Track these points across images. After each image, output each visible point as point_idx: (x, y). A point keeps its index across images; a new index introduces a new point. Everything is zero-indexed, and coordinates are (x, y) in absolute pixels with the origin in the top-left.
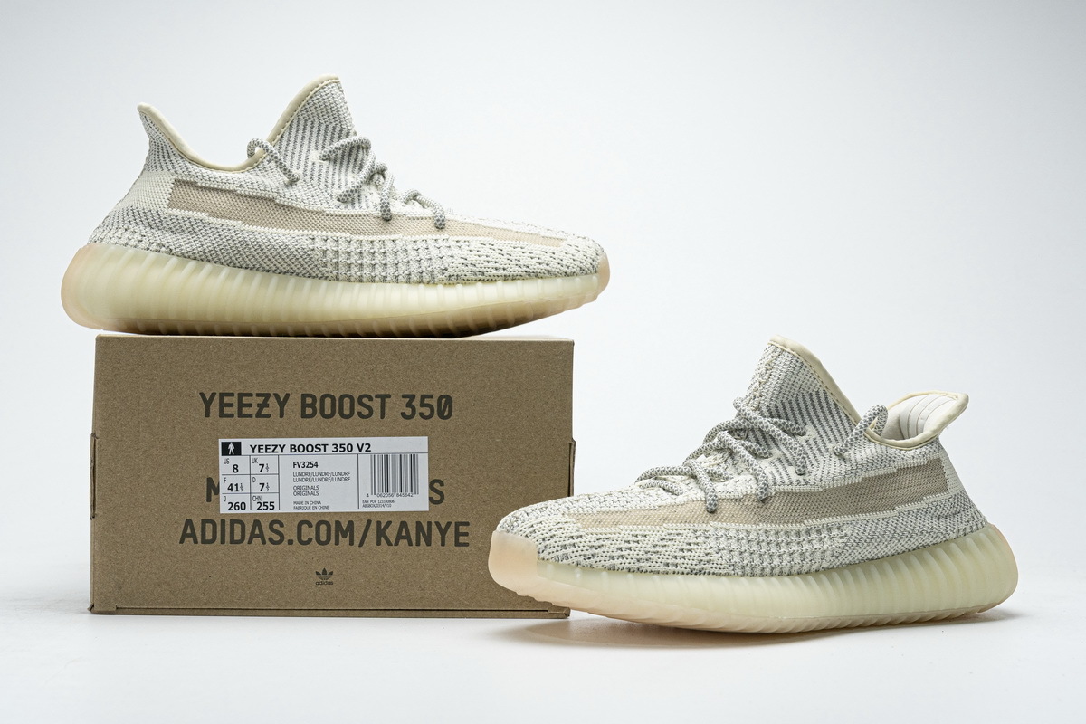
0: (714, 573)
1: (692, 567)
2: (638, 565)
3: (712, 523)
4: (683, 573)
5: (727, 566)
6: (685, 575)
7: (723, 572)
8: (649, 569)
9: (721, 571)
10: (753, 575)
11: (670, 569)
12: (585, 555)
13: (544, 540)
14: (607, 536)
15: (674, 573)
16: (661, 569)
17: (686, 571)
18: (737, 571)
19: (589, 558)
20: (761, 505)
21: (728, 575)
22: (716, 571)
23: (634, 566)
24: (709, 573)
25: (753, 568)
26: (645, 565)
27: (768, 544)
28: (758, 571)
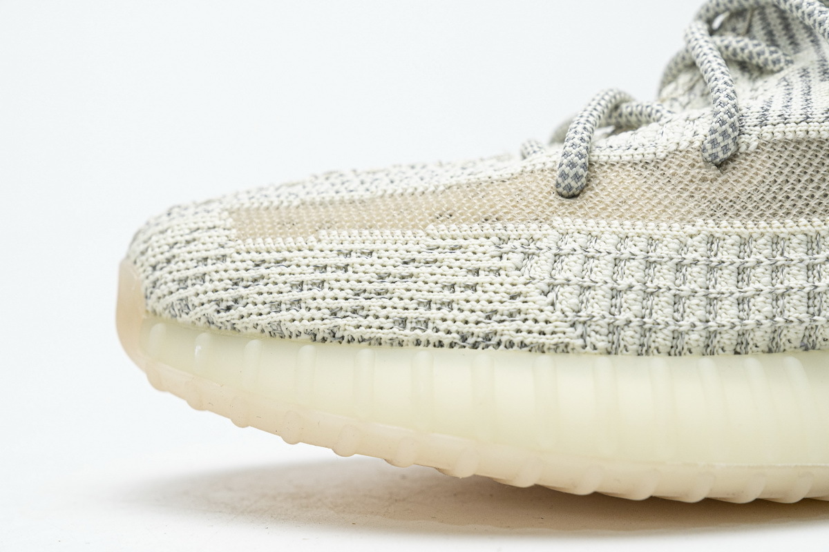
0: (523, 345)
1: (465, 329)
2: (331, 323)
3: (557, 221)
4: (441, 344)
5: (564, 327)
6: (446, 349)
7: (548, 340)
8: (357, 334)
9: (542, 339)
10: (644, 350)
11: (408, 334)
12: (218, 302)
13: (154, 268)
14: (279, 256)
15: (418, 343)
16: (385, 335)
17: (447, 339)
18: (593, 338)
19: (228, 308)
20: (712, 172)
21: (565, 349)
22: (529, 339)
23: (323, 327)
24: (511, 344)
25: (645, 331)
26: (347, 325)
27: (711, 269)
28: (662, 339)
